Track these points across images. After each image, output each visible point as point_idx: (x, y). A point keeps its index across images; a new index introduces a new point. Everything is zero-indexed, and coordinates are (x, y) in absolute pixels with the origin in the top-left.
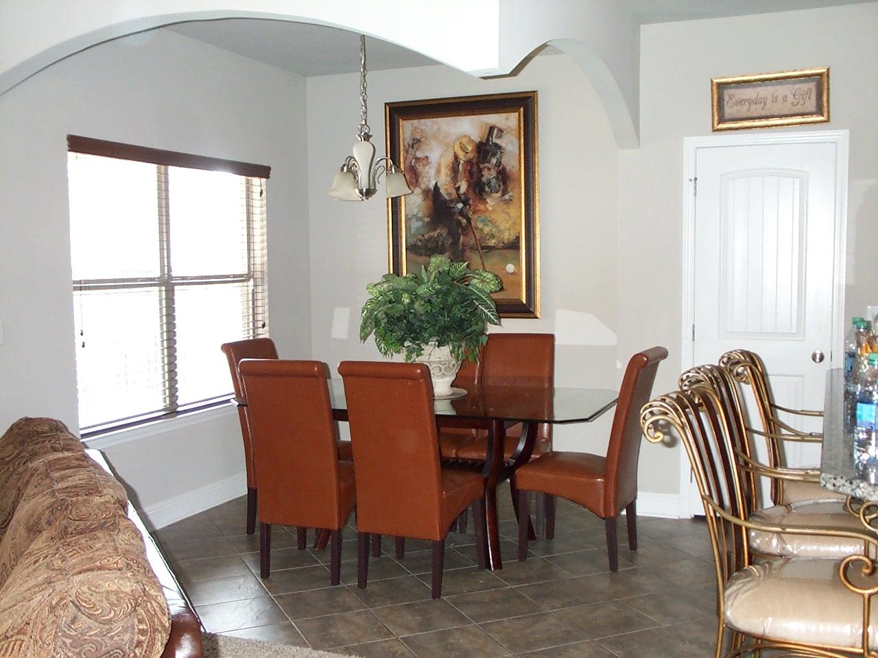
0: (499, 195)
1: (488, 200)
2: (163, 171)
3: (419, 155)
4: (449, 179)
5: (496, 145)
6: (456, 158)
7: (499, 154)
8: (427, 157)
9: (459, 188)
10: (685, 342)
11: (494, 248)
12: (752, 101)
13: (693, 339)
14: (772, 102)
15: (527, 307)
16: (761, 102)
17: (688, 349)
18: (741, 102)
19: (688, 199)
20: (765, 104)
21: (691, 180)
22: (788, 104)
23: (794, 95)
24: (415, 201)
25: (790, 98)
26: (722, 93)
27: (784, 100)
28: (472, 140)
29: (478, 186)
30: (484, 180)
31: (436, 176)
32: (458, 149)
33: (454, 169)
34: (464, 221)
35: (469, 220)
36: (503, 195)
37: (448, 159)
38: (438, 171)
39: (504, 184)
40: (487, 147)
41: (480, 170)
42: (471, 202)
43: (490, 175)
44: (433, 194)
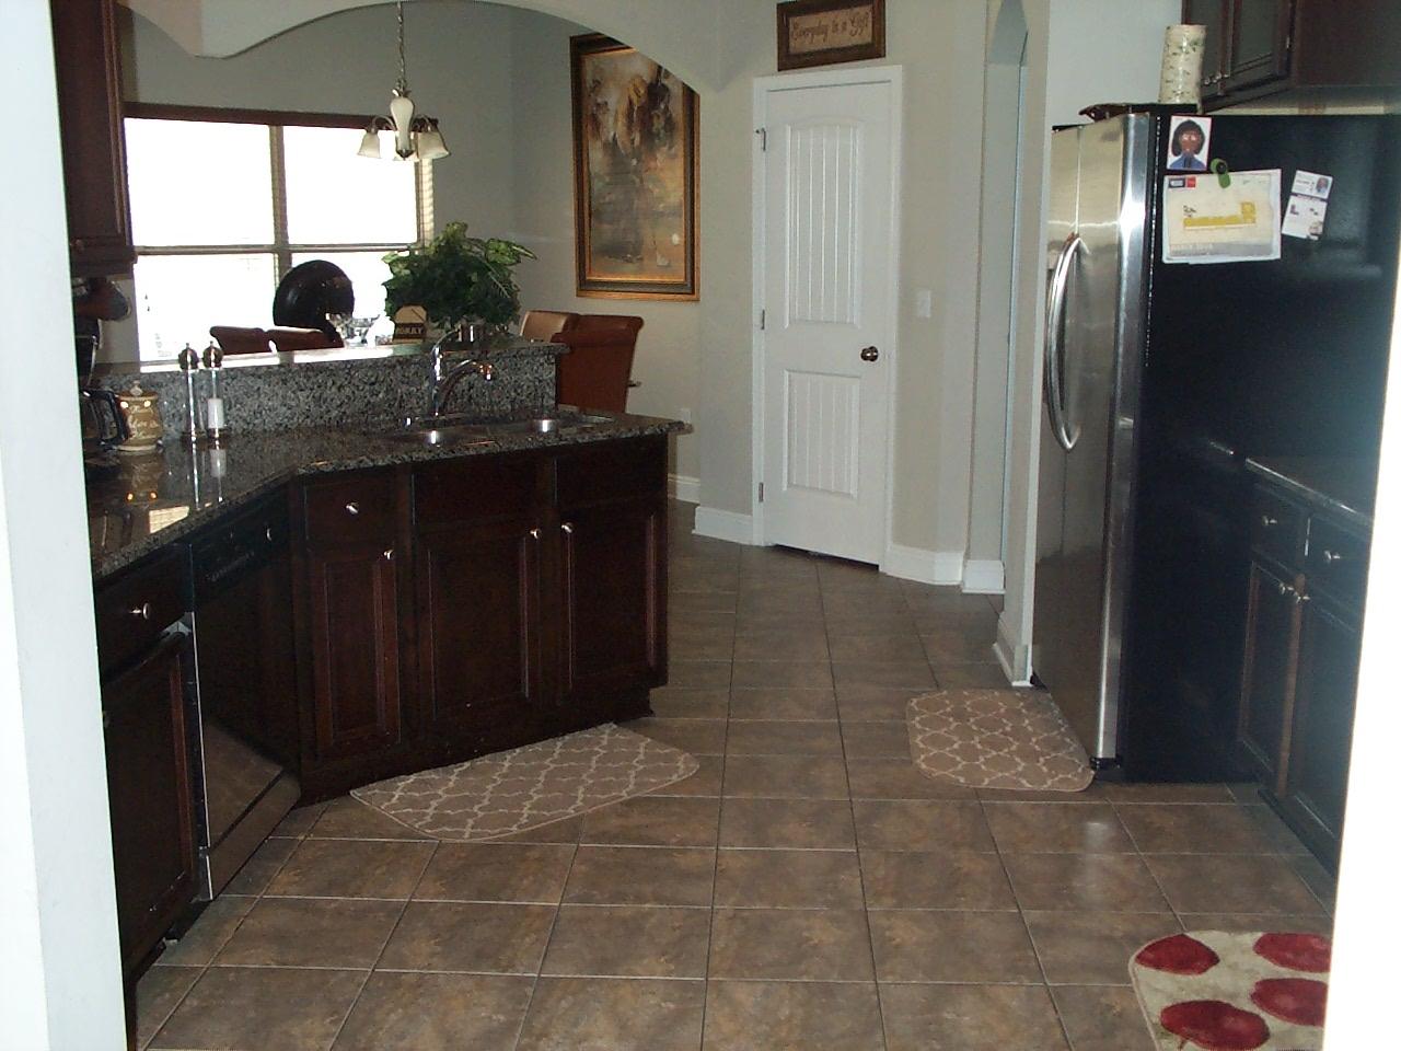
0: (665, 149)
1: (658, 155)
2: (275, 132)
3: (599, 100)
4: (625, 128)
5: (663, 85)
6: (631, 102)
7: (666, 99)
8: (606, 103)
9: (633, 140)
10: (756, 331)
11: (662, 214)
12: (814, 31)
13: (763, 328)
14: (833, 32)
15: (688, 288)
16: (823, 30)
17: (758, 340)
18: (804, 33)
19: (757, 154)
20: (826, 34)
21: (758, 132)
22: (847, 34)
23: (853, 22)
24: (597, 157)
25: (849, 27)
26: (787, 20)
27: (844, 29)
28: (643, 81)
29: (649, 136)
30: (654, 130)
31: (614, 126)
32: (632, 92)
33: (629, 116)
34: (638, 180)
35: (642, 181)
36: (670, 148)
37: (624, 105)
38: (616, 120)
39: (671, 136)
40: (656, 89)
41: (651, 117)
42: (643, 157)
43: (659, 124)
44: (612, 147)
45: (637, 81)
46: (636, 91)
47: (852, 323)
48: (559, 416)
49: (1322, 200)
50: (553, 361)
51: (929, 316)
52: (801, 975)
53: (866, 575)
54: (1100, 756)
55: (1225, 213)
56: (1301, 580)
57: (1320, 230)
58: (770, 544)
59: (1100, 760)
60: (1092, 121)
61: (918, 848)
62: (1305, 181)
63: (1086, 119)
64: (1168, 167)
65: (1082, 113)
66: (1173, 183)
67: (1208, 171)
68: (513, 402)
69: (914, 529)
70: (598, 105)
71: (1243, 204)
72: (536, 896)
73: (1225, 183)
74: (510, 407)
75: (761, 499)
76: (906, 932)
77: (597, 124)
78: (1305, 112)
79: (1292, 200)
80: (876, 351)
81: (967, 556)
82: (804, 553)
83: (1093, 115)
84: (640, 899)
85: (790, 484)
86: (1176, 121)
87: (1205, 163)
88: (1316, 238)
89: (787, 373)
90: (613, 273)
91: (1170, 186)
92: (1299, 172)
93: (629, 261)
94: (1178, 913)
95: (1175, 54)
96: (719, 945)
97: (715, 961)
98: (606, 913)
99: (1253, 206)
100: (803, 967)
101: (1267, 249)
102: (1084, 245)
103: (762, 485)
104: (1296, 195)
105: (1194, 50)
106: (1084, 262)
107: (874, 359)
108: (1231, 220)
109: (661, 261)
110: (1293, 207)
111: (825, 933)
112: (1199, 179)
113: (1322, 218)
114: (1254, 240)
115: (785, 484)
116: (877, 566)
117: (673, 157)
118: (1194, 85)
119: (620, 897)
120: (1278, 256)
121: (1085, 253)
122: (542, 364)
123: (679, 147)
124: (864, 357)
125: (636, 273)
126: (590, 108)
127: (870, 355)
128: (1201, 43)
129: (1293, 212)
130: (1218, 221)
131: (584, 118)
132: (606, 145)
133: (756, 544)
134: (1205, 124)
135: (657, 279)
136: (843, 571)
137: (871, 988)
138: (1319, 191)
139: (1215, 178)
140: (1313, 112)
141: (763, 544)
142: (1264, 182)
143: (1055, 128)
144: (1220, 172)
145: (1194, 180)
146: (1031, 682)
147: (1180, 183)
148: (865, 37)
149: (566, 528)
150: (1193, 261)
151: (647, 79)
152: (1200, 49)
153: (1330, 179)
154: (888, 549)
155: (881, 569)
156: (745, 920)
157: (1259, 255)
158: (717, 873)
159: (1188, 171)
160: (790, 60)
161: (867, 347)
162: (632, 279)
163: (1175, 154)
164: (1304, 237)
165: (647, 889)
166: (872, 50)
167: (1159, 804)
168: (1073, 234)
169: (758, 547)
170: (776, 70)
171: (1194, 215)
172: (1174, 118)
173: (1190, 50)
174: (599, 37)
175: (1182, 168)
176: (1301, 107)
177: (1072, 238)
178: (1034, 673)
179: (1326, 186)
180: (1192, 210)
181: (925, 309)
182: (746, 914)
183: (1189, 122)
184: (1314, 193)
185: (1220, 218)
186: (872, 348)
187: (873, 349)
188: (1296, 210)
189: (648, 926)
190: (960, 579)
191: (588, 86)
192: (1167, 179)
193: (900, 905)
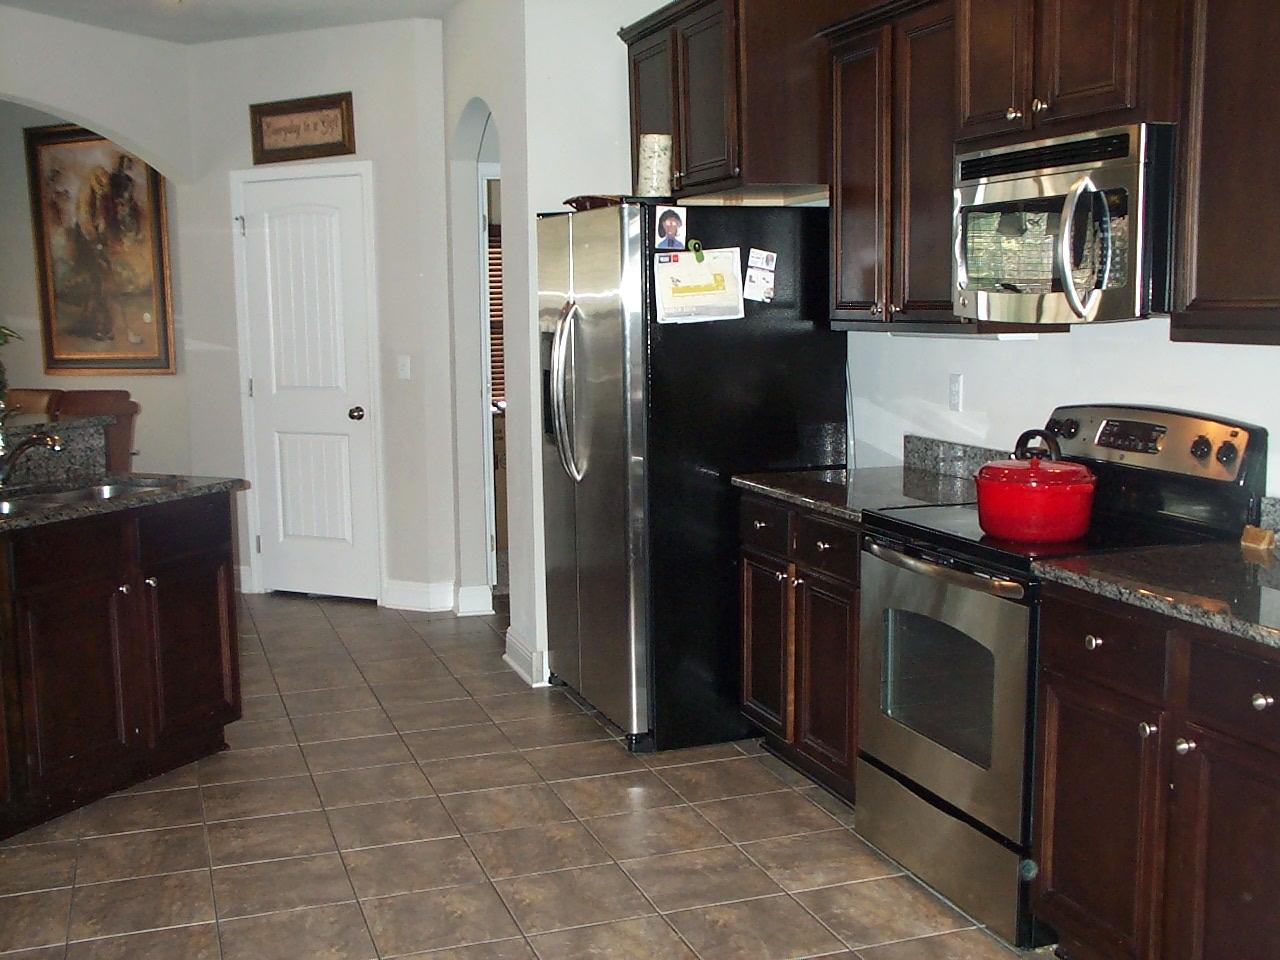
0: (133, 234)
1: (125, 241)
3: (59, 188)
4: (88, 215)
5: (127, 177)
6: (93, 191)
7: (130, 188)
8: (67, 192)
9: (97, 226)
10: (244, 398)
11: (131, 295)
12: (289, 130)
13: (251, 395)
14: (305, 130)
15: (163, 362)
16: (295, 130)
17: (247, 406)
18: (277, 132)
19: (238, 240)
20: (299, 133)
21: (237, 219)
22: (318, 133)
23: (323, 123)
24: (58, 241)
25: (320, 126)
26: (260, 121)
27: (315, 129)
28: (107, 172)
29: (114, 224)
30: (119, 217)
31: (76, 212)
32: (94, 183)
33: (92, 204)
34: (105, 264)
35: (108, 263)
36: (137, 234)
37: (85, 195)
38: (78, 208)
39: (138, 222)
40: (119, 181)
41: (115, 206)
42: (109, 242)
43: (124, 211)
44: (75, 234)
45: (99, 173)
46: (99, 182)
47: (338, 387)
48: (117, 483)
49: (771, 271)
50: (102, 431)
51: (409, 378)
52: (459, 941)
53: (365, 610)
54: (635, 731)
55: (702, 283)
56: (792, 568)
57: (772, 295)
58: (269, 591)
59: (636, 735)
60: (575, 210)
61: (513, 826)
62: (757, 256)
63: (569, 208)
64: (657, 246)
65: (565, 203)
66: (662, 259)
67: (687, 249)
68: (68, 471)
69: (407, 563)
70: (58, 193)
71: (715, 275)
72: (190, 918)
73: (700, 259)
74: (65, 476)
75: (259, 551)
76: (532, 892)
77: (58, 212)
78: (728, 203)
79: (749, 271)
80: (362, 410)
81: (458, 584)
82: (304, 596)
83: (574, 205)
84: (290, 904)
85: (286, 535)
86: (660, 210)
87: (684, 244)
88: (768, 301)
89: (276, 435)
90: (80, 351)
91: (660, 262)
92: (752, 250)
93: (100, 339)
94: (738, 844)
95: (650, 157)
96: (378, 929)
97: (380, 944)
98: (264, 921)
99: (722, 277)
100: (458, 935)
101: (735, 310)
102: (580, 311)
103: (258, 537)
104: (751, 267)
105: (665, 154)
106: (583, 326)
107: (360, 417)
108: (708, 288)
109: (133, 339)
110: (751, 277)
111: (466, 906)
112: (680, 255)
113: (772, 286)
114: (725, 304)
115: (281, 535)
116: (376, 601)
117: (141, 242)
118: (666, 181)
119: (270, 906)
120: (743, 316)
121: (582, 319)
122: (92, 435)
123: (147, 232)
124: (352, 417)
125: (108, 351)
126: (48, 195)
127: (356, 414)
128: (669, 149)
129: (751, 280)
130: (697, 289)
131: (43, 205)
132: (69, 232)
133: (256, 592)
134: (682, 213)
135: (131, 356)
136: (345, 608)
137: (523, 941)
138: (768, 264)
139: (692, 255)
140: (734, 203)
141: (263, 592)
142: (729, 258)
143: (538, 215)
144: (697, 250)
145: (677, 256)
146: (550, 682)
147: (667, 259)
148: (336, 136)
149: (151, 582)
150: (680, 321)
151: (109, 169)
152: (668, 153)
153: (775, 255)
154: (385, 585)
155: (379, 603)
156: (391, 906)
157: (730, 314)
158: (348, 872)
159: (671, 249)
160: (264, 156)
161: (353, 407)
162: (103, 356)
163: (661, 236)
164: (760, 300)
165: (292, 895)
166: (344, 147)
167: (689, 764)
168: (568, 303)
169: (260, 595)
170: (251, 162)
171: (680, 284)
172: (658, 208)
173: (662, 154)
174: (73, 127)
175: (667, 248)
176: (725, 199)
177: (568, 306)
178: (552, 674)
179: (772, 260)
180: (678, 280)
181: (405, 371)
182: (390, 901)
183: (670, 211)
184: (764, 266)
185: (699, 286)
186: (357, 408)
187: (359, 409)
188: (753, 279)
189: (307, 926)
190: (452, 605)
191: (45, 175)
192: (657, 255)
193: (516, 873)
